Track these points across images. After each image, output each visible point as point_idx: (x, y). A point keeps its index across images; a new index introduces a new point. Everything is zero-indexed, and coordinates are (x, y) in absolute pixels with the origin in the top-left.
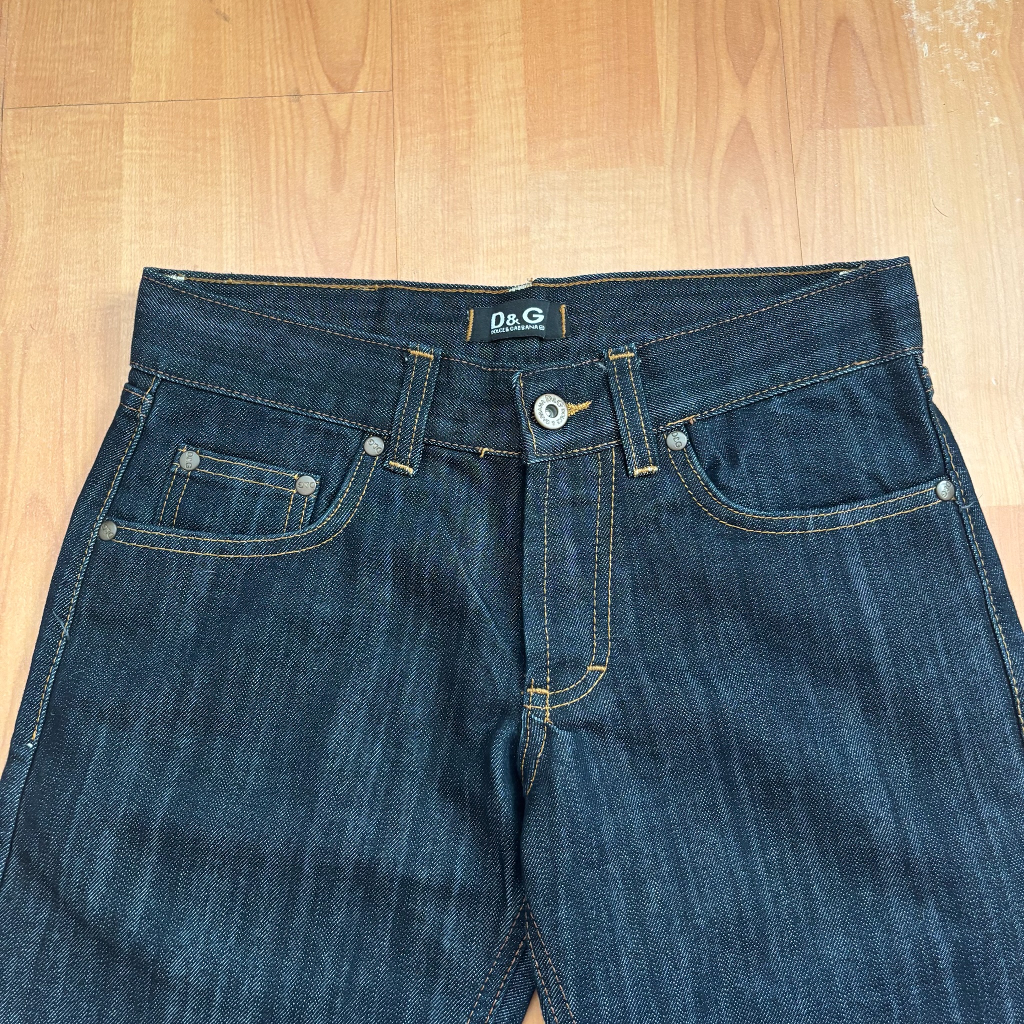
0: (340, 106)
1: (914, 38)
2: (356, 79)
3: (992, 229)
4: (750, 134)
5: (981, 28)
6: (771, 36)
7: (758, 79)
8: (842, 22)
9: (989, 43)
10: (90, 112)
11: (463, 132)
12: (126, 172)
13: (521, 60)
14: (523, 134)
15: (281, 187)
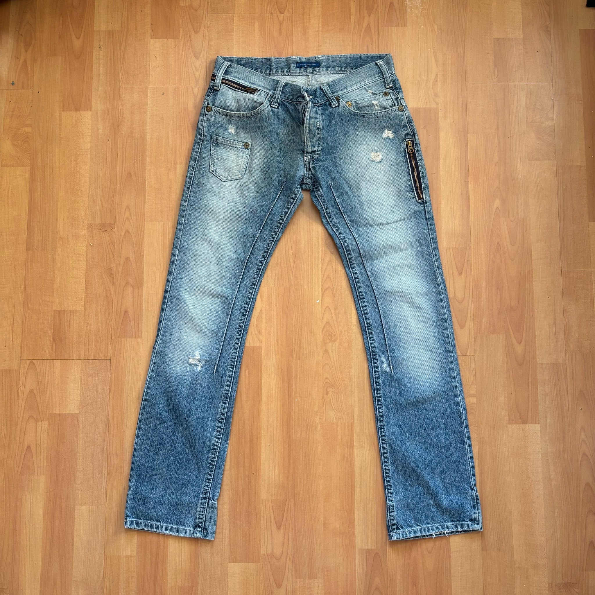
0: (281, 16)
1: (407, 8)
2: (285, 11)
3: (420, 51)
4: (370, 27)
5: (421, 6)
6: (376, 5)
7: (372, 15)
8: (391, 3)
9: (423, 10)
10: (226, 16)
11: (308, 24)
12: (234, 29)
13: (321, 8)
14: (321, 25)
15: (268, 34)
